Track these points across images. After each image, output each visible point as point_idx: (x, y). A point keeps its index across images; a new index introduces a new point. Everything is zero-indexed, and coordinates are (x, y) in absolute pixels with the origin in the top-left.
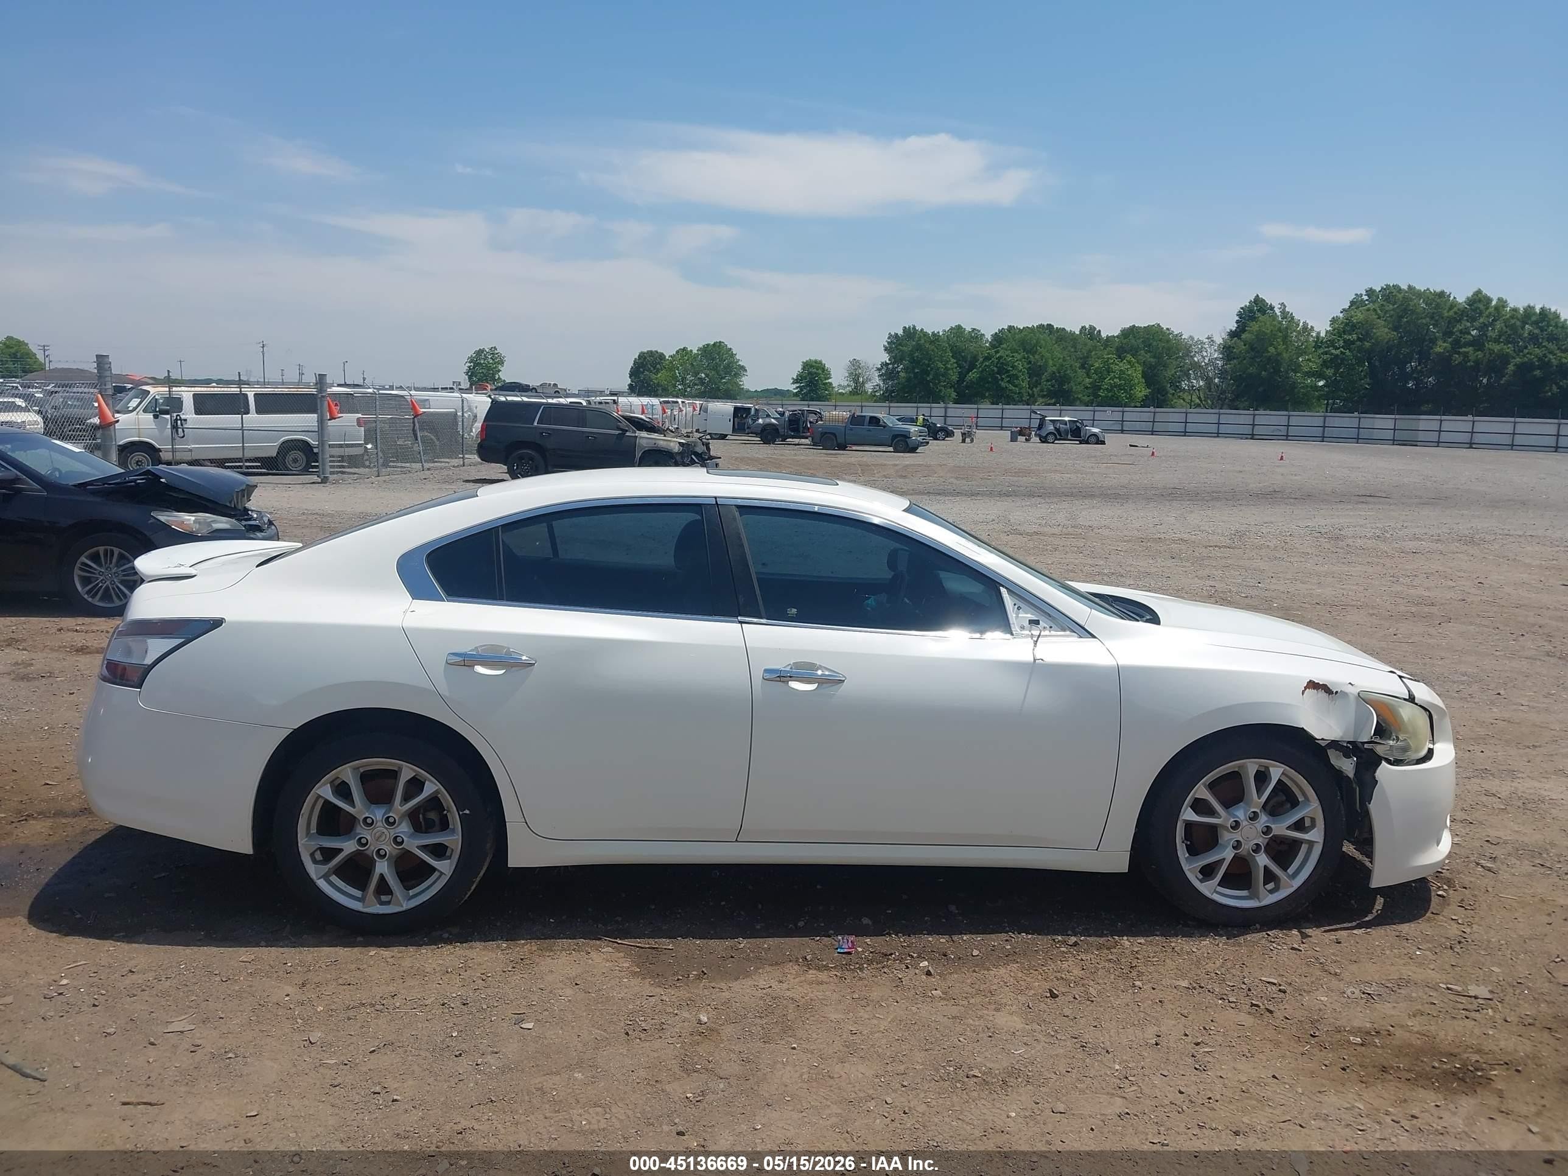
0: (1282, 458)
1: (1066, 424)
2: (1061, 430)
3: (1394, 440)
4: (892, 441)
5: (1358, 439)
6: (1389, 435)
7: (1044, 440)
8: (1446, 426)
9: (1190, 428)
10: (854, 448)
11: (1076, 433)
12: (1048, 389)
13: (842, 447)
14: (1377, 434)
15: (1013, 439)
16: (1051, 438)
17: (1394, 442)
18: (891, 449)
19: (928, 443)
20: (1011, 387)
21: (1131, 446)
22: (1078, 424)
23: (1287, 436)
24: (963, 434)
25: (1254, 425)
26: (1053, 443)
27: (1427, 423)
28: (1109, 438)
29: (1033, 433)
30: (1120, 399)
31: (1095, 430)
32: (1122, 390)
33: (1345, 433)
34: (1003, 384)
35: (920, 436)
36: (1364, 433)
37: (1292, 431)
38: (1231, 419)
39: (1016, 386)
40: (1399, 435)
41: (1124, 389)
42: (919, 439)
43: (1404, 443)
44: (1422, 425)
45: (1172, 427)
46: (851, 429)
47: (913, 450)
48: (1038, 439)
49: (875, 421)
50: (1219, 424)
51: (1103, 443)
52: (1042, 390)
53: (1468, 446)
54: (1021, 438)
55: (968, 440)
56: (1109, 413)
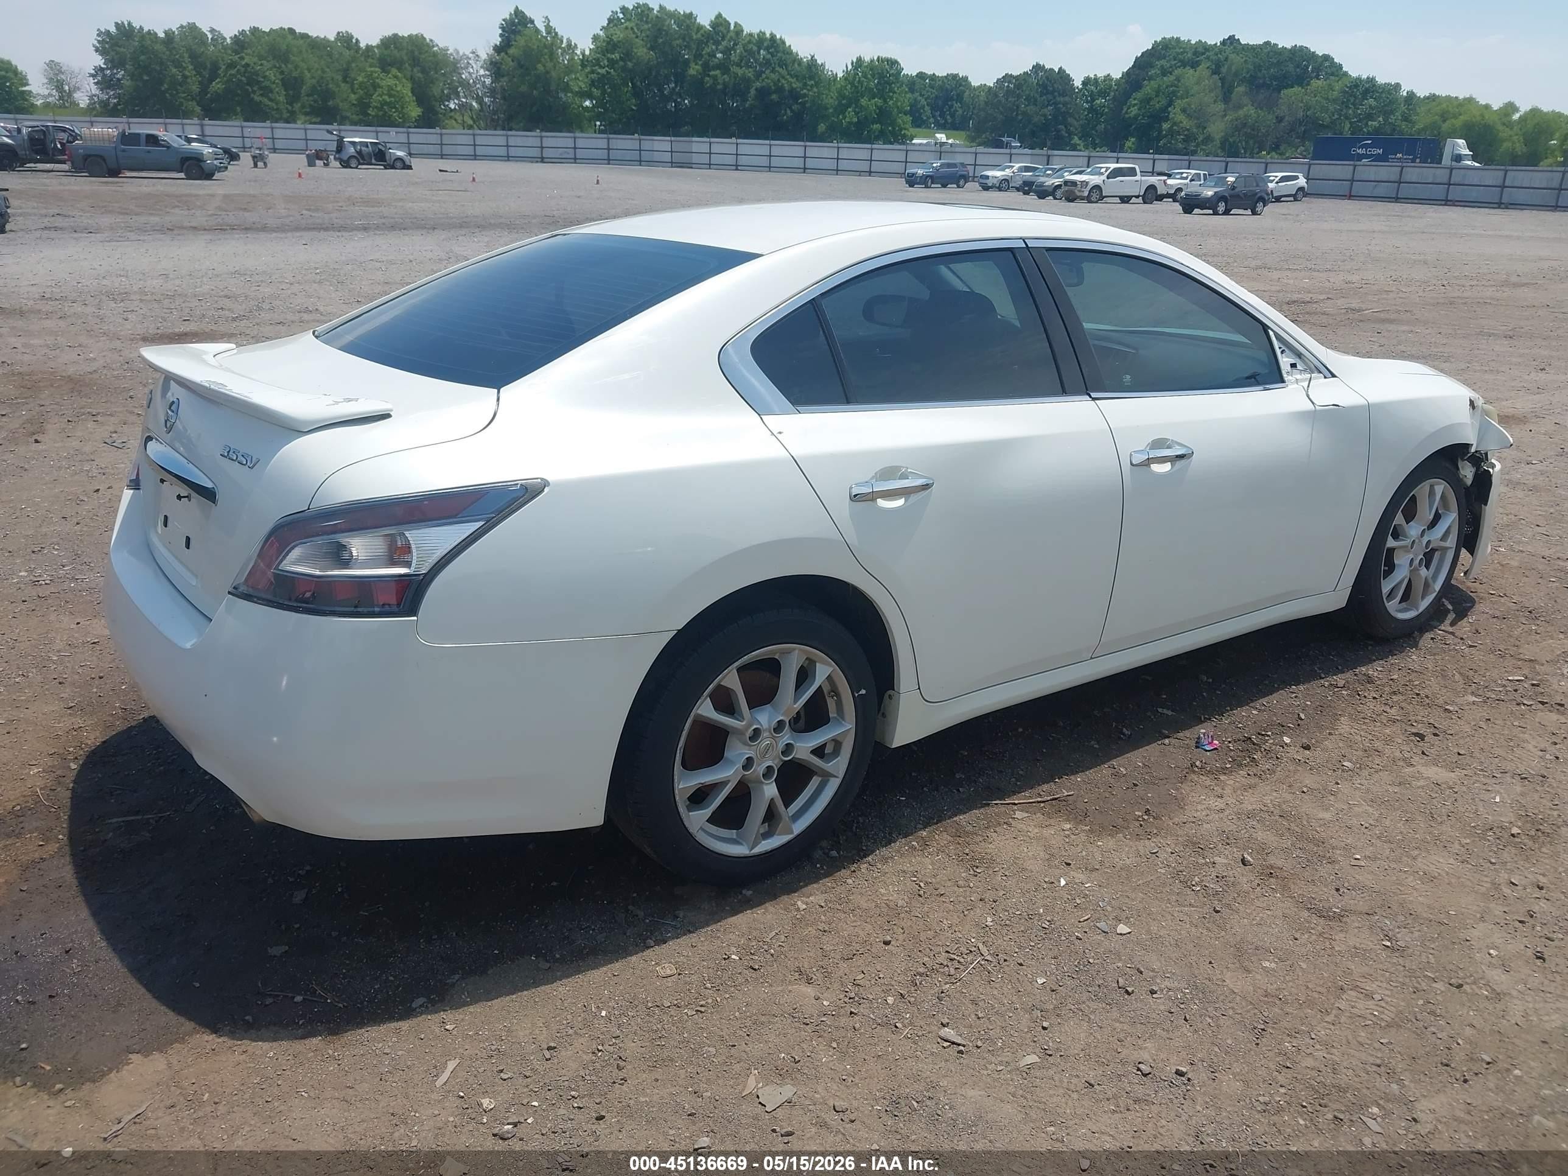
0: (598, 182)
1: (367, 147)
2: (363, 152)
3: (672, 162)
4: (183, 165)
5: (640, 162)
6: (667, 157)
7: (345, 164)
8: (715, 148)
9: (480, 151)
10: (128, 174)
11: (379, 157)
12: (311, 106)
13: (114, 173)
14: (657, 156)
15: (311, 164)
16: (353, 163)
17: (673, 164)
18: (182, 175)
19: (227, 168)
20: (266, 101)
21: (440, 171)
22: (380, 147)
23: (575, 159)
24: (254, 157)
25: (542, 148)
26: (357, 168)
27: (699, 145)
28: (414, 162)
29: (332, 157)
30: (392, 119)
31: (400, 153)
32: (392, 108)
33: (629, 156)
34: (257, 98)
35: (216, 159)
36: (645, 156)
37: (580, 154)
38: (519, 141)
39: (271, 100)
40: (677, 157)
41: (395, 108)
42: (215, 162)
43: (681, 165)
44: (695, 147)
45: (461, 150)
46: (124, 151)
47: (208, 176)
48: (338, 163)
49: (152, 140)
50: (507, 146)
51: (410, 168)
52: (303, 107)
53: (734, 168)
54: (319, 163)
55: (260, 164)
56: (393, 134)
